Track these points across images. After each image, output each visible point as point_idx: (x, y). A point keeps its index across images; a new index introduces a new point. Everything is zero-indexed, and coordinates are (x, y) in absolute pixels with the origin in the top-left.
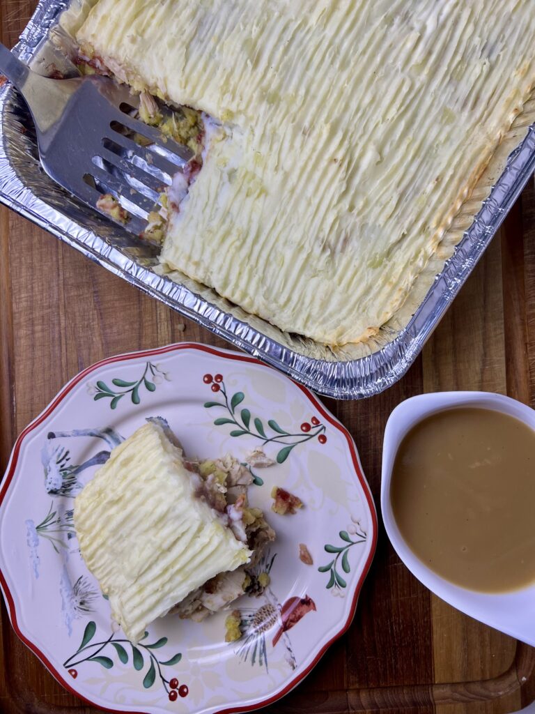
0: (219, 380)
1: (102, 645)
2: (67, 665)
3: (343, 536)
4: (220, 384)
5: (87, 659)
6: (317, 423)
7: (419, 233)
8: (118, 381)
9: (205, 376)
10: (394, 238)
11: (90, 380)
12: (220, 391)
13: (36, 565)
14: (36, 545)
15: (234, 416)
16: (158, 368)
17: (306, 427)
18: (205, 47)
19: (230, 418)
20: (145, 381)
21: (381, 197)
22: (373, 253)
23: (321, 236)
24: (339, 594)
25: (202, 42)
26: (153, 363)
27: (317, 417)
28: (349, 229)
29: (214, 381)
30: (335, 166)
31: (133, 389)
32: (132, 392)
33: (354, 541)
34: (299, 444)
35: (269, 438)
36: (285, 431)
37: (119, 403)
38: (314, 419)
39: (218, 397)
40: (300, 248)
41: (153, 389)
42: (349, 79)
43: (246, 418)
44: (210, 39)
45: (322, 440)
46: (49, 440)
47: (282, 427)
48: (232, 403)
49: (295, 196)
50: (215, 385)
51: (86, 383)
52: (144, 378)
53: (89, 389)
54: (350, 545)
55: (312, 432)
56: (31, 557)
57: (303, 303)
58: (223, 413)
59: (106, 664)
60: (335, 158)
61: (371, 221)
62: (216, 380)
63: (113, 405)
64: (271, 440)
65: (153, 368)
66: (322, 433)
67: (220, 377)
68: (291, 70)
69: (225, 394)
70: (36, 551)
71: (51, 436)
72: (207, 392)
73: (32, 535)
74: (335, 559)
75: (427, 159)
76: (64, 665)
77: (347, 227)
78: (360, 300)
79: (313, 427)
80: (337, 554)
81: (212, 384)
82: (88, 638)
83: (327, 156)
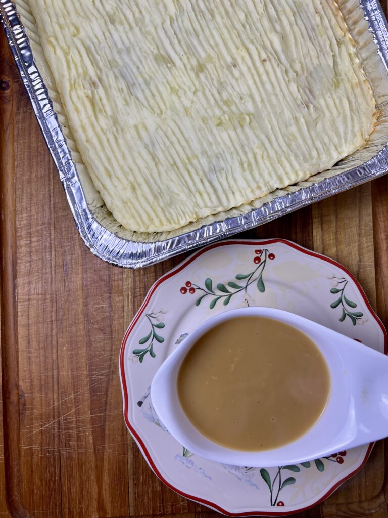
0: (190, 285)
1: (279, 475)
2: (273, 504)
3: (335, 292)
4: (193, 286)
5: (280, 490)
6: (260, 252)
7: (339, 47)
8: (142, 341)
9: (181, 291)
10: (331, 63)
11: (128, 356)
12: (196, 290)
13: (204, 473)
14: (193, 464)
15: (216, 294)
16: (154, 312)
17: (257, 259)
18: (140, 85)
19: (215, 297)
20: (155, 326)
21: (303, 52)
22: (331, 81)
23: (299, 102)
24: (364, 321)
25: (134, 84)
26: (149, 313)
27: (257, 249)
28: (306, 84)
29: (188, 288)
30: (267, 64)
31: (154, 336)
32: (154, 338)
33: (342, 288)
34: (263, 272)
35: (245, 286)
36: (249, 273)
37: (154, 351)
38: (256, 251)
39: (199, 293)
40: (296, 120)
41: (162, 325)
42: (222, 18)
43: (222, 288)
44: (136, 79)
45: (272, 258)
46: (141, 407)
47: (246, 273)
48: (208, 290)
49: (266, 100)
50: (190, 290)
51: (128, 360)
52: (152, 325)
53: (133, 361)
54: (342, 292)
55: (263, 259)
56: (197, 472)
57: (325, 144)
58: (210, 299)
59: (291, 482)
60: (263, 59)
61: (312, 68)
62: (188, 287)
63: (152, 355)
64: (247, 286)
65: (151, 315)
66: (268, 254)
67: (188, 283)
68: (192, 46)
69: (200, 289)
70: (196, 467)
71: (140, 404)
72: (190, 297)
73: (185, 461)
74: (342, 307)
75: (299, 10)
76: (272, 505)
77: (304, 83)
78: (351, 110)
79: (261, 256)
80: (341, 303)
81: (188, 291)
82: (268, 480)
83: (258, 64)
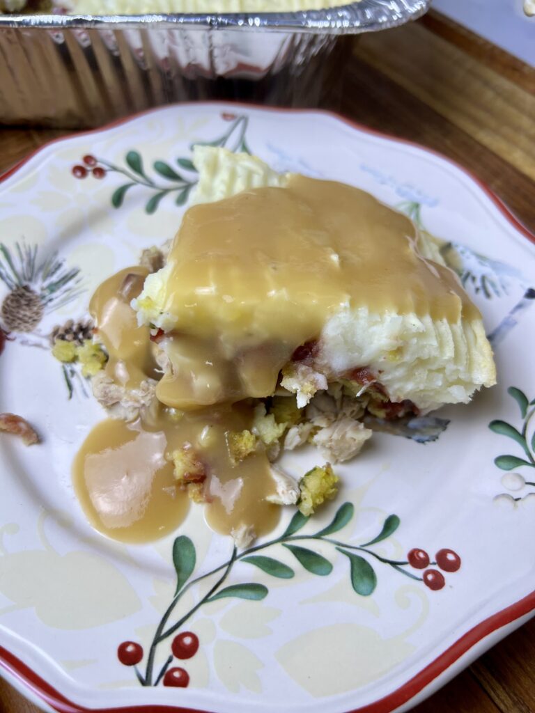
0: (430, 577)
4: (419, 573)
6: (169, 679)
9: (458, 560)
12: (406, 559)
17: (185, 649)
20: (525, 463)
27: (180, 691)
34: (172, 599)
35: (237, 564)
38: (183, 682)
39: (396, 549)
41: (501, 463)
45: (130, 649)
48: (363, 561)
50: (426, 562)
55: (165, 649)
62: (434, 572)
64: (230, 563)
66: (142, 666)
67: (436, 584)
69: (394, 564)
79: (170, 661)
81: (433, 559)
